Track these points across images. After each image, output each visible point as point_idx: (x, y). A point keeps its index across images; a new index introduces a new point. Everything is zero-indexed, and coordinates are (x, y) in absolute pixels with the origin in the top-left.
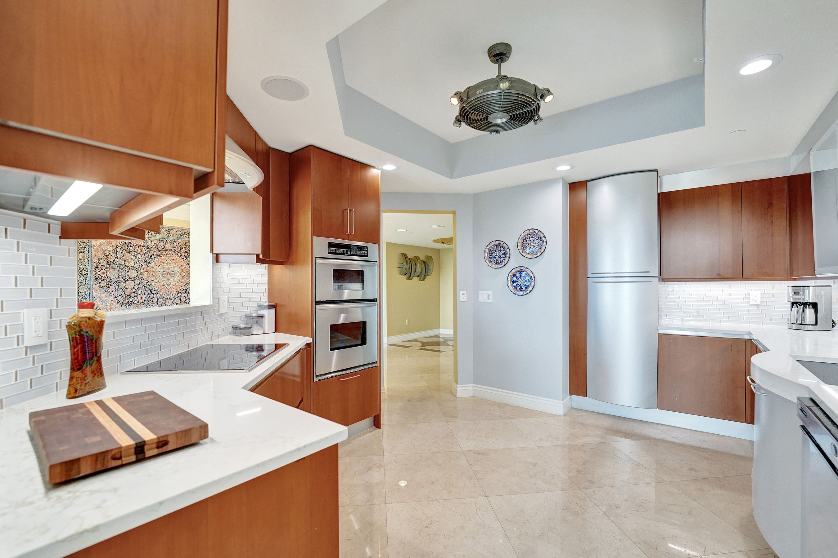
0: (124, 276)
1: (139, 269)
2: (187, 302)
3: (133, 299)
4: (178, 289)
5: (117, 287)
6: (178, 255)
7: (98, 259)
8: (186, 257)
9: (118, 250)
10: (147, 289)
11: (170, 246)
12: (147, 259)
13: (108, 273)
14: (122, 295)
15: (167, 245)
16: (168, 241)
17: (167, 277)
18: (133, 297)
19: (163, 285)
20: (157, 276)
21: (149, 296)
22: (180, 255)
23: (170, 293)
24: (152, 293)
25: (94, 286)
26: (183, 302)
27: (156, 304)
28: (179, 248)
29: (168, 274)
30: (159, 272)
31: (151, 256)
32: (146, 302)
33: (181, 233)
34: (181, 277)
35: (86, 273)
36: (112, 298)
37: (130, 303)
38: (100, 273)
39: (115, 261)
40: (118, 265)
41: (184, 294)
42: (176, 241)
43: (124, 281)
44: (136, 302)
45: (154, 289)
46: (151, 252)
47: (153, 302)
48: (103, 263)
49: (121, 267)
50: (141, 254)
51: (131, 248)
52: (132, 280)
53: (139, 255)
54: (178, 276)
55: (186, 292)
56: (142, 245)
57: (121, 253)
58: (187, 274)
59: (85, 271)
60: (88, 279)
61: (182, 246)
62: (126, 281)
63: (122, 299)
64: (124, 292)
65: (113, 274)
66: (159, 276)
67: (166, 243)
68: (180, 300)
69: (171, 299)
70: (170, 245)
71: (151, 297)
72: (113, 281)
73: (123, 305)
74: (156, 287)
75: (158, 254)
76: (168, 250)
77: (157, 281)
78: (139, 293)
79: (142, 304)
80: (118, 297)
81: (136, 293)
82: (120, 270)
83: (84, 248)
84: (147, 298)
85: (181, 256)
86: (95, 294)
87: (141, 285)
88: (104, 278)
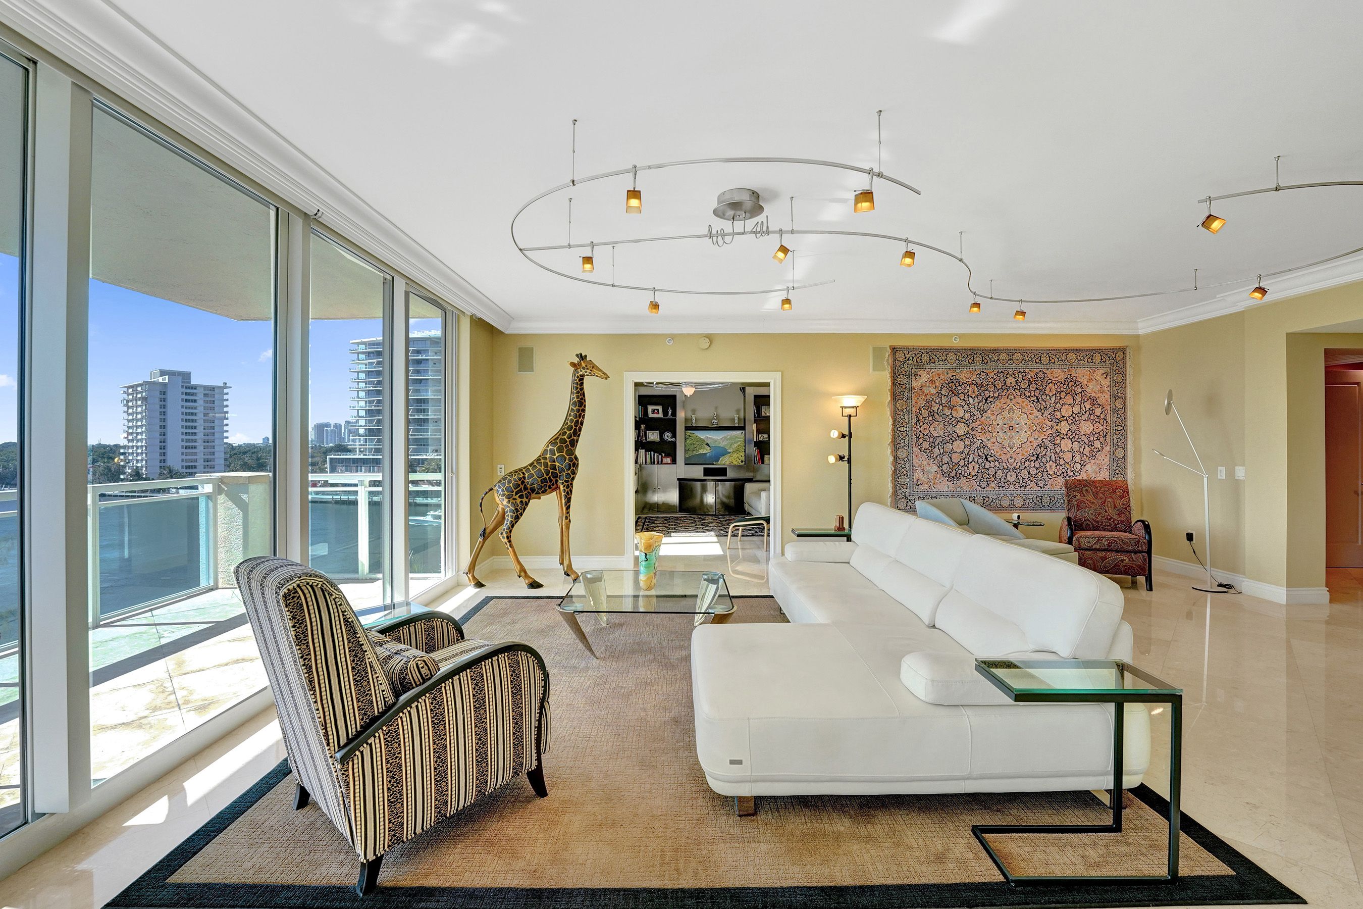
0: (951, 433)
1: (971, 421)
2: (1040, 477)
3: (963, 469)
4: (1026, 454)
5: (942, 451)
6: (1025, 395)
7: (918, 408)
8: (1037, 397)
9: (943, 392)
10: (980, 454)
11: (1013, 381)
12: (980, 404)
13: (932, 429)
14: (948, 463)
15: (1008, 379)
16: (1011, 371)
17: (1009, 434)
18: (962, 467)
19: (1003, 447)
20: (995, 432)
21: (983, 464)
22: (1028, 394)
23: (1013, 460)
24: (987, 460)
25: (915, 449)
26: (1034, 476)
27: (993, 479)
28: (1027, 382)
29: (1011, 428)
30: (998, 424)
31: (986, 400)
32: (980, 475)
33: (1029, 356)
34: (1030, 433)
35: (905, 429)
36: (935, 468)
37: (958, 475)
38: (921, 429)
39: (939, 410)
40: (943, 416)
41: (1034, 462)
42: (1022, 370)
43: (951, 441)
44: (966, 475)
45: (990, 454)
46: (986, 392)
47: (988, 475)
48: (925, 413)
49: (947, 420)
50: (973, 396)
51: (959, 388)
52: (962, 440)
53: (970, 398)
54: (1026, 432)
55: (1037, 460)
56: (974, 382)
57: (947, 396)
58: (1038, 428)
59: (904, 426)
60: (907, 437)
61: (1031, 380)
62: (953, 441)
63: (948, 469)
64: (951, 458)
65: (937, 430)
66: (998, 432)
67: (1008, 376)
68: (1029, 473)
69: (1015, 471)
70: (1013, 379)
71: (987, 466)
72: (937, 442)
73: (949, 480)
74: (995, 450)
75: (996, 395)
76: (1011, 388)
77: (995, 440)
78: (970, 460)
79: (975, 478)
80: (943, 467)
81: (966, 460)
82: (946, 424)
83: (902, 393)
84: (981, 468)
85: (1029, 397)
86: (915, 460)
87: (974, 447)
88: (927, 437)
